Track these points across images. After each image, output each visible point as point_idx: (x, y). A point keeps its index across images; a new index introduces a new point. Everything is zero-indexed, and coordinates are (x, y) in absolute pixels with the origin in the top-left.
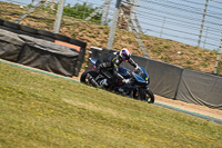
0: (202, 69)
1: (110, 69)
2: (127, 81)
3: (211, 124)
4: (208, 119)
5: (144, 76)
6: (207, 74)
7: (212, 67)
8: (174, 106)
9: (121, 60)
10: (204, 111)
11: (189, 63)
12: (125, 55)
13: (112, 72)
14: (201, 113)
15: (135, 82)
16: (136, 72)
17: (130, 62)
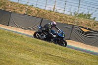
0: (20, 12)
1: (47, 31)
2: (55, 36)
3: (24, 36)
4: (23, 34)
5: (62, 34)
6: (22, 15)
7: (24, 12)
8: (8, 29)
9: (52, 27)
10: (21, 31)
11: (14, 10)
12: (53, 24)
13: (48, 32)
14: (20, 32)
15: (58, 36)
16: (59, 32)
17: (56, 28)
